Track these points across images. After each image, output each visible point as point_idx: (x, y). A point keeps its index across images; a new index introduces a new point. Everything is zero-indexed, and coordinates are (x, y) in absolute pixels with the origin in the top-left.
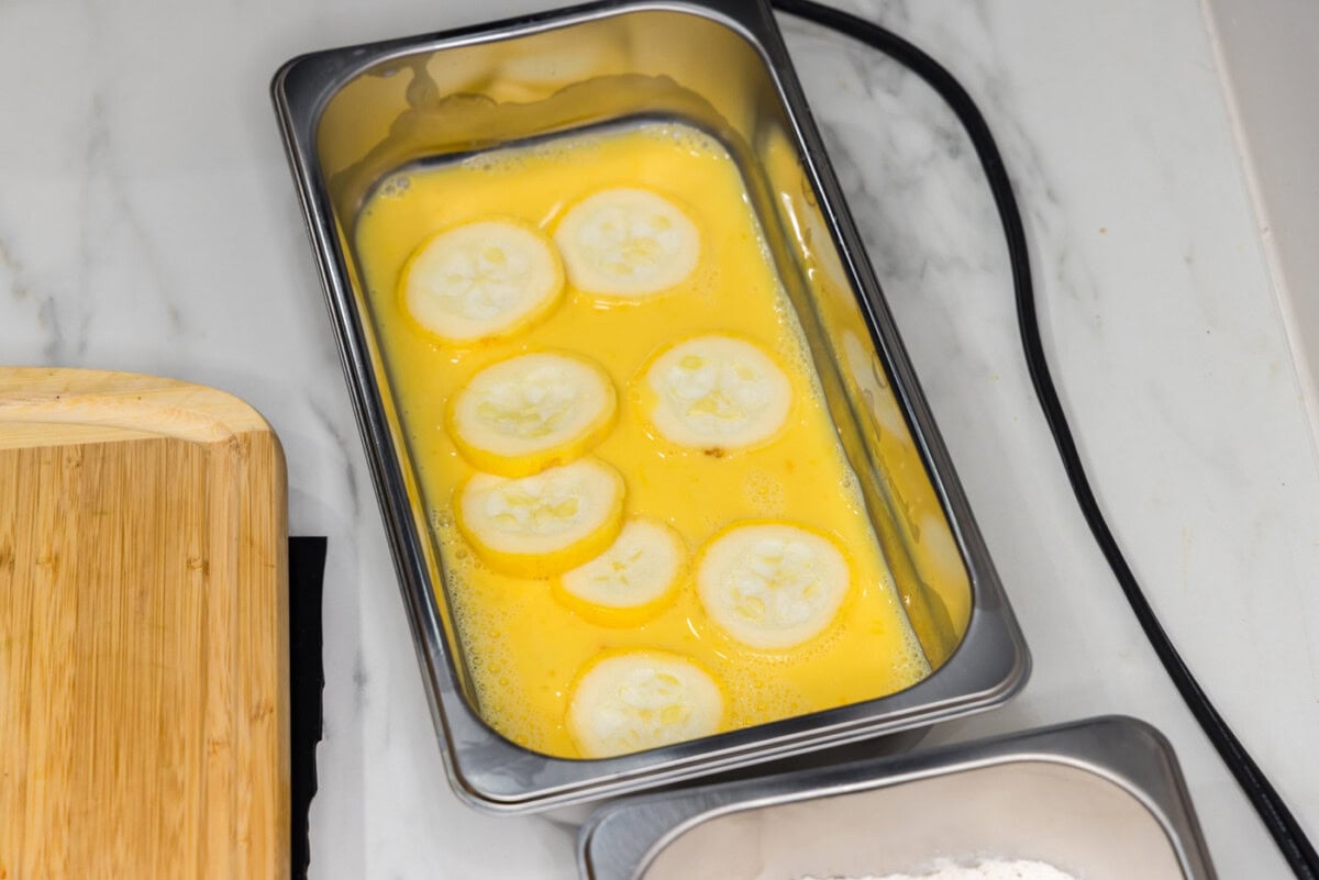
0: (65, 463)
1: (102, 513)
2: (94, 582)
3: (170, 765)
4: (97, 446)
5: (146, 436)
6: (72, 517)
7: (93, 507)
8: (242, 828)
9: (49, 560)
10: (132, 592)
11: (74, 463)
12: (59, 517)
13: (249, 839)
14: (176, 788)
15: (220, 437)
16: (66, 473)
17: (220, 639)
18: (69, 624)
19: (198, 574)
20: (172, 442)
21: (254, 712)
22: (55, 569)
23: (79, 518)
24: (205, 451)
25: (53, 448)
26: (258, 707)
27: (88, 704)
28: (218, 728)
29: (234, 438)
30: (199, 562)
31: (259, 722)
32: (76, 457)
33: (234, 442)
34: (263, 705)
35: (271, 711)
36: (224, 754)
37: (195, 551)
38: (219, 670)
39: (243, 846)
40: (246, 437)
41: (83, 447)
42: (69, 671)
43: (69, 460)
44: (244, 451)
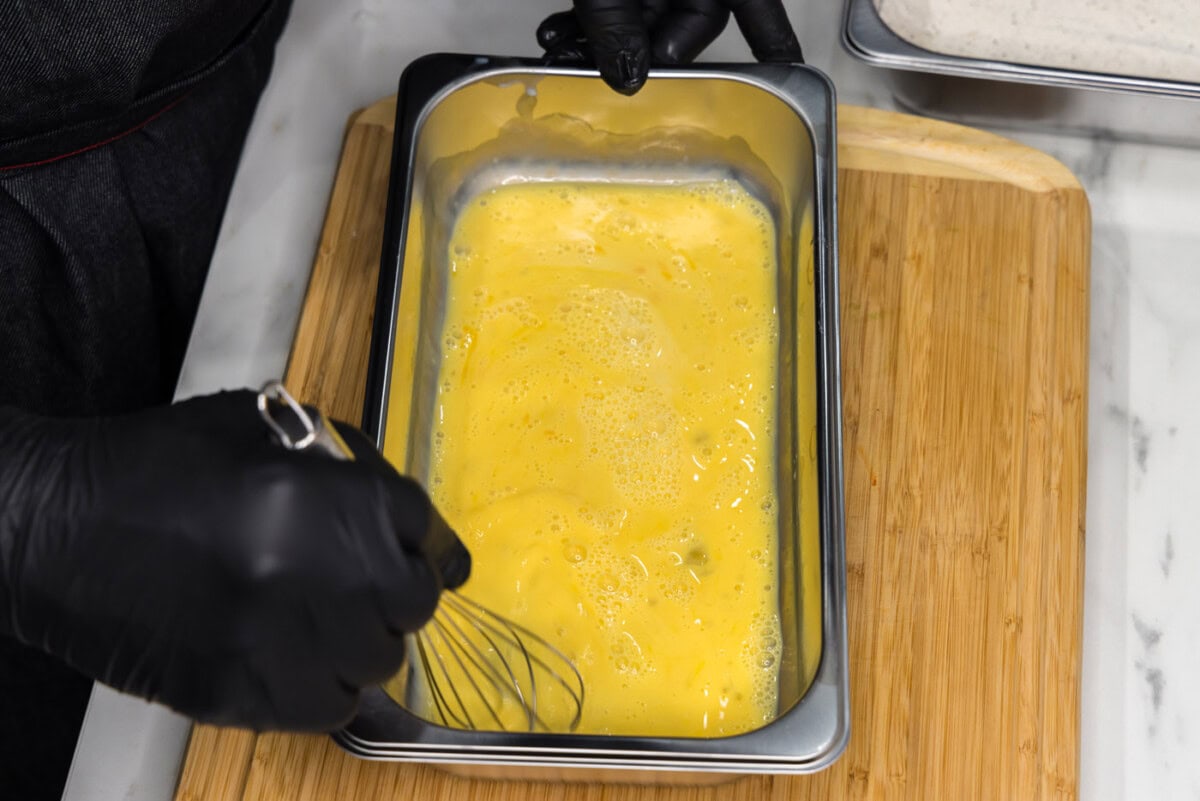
0: (927, 189)
1: (954, 230)
2: (947, 279)
3: (1001, 424)
4: (951, 181)
5: (989, 179)
6: (932, 230)
7: (947, 224)
8: (1055, 480)
9: (914, 258)
10: (976, 292)
11: (934, 190)
12: (922, 227)
13: (1060, 489)
14: (1007, 444)
15: (1043, 188)
16: (928, 197)
17: (1040, 338)
18: (927, 307)
19: (1025, 288)
20: (1008, 187)
21: (1066, 396)
22: (918, 265)
23: (937, 232)
24: (1033, 197)
25: (919, 176)
26: (1070, 391)
27: (941, 367)
28: (1037, 402)
29: (1055, 191)
30: (1026, 280)
31: (1069, 404)
32: (936, 186)
33: (1055, 195)
34: (1073, 391)
35: (1079, 397)
36: (1040, 423)
37: (1024, 269)
38: (1039, 361)
39: (1055, 493)
40: (1066, 192)
41: (941, 180)
42: (927, 343)
43: (931, 187)
44: (1063, 201)
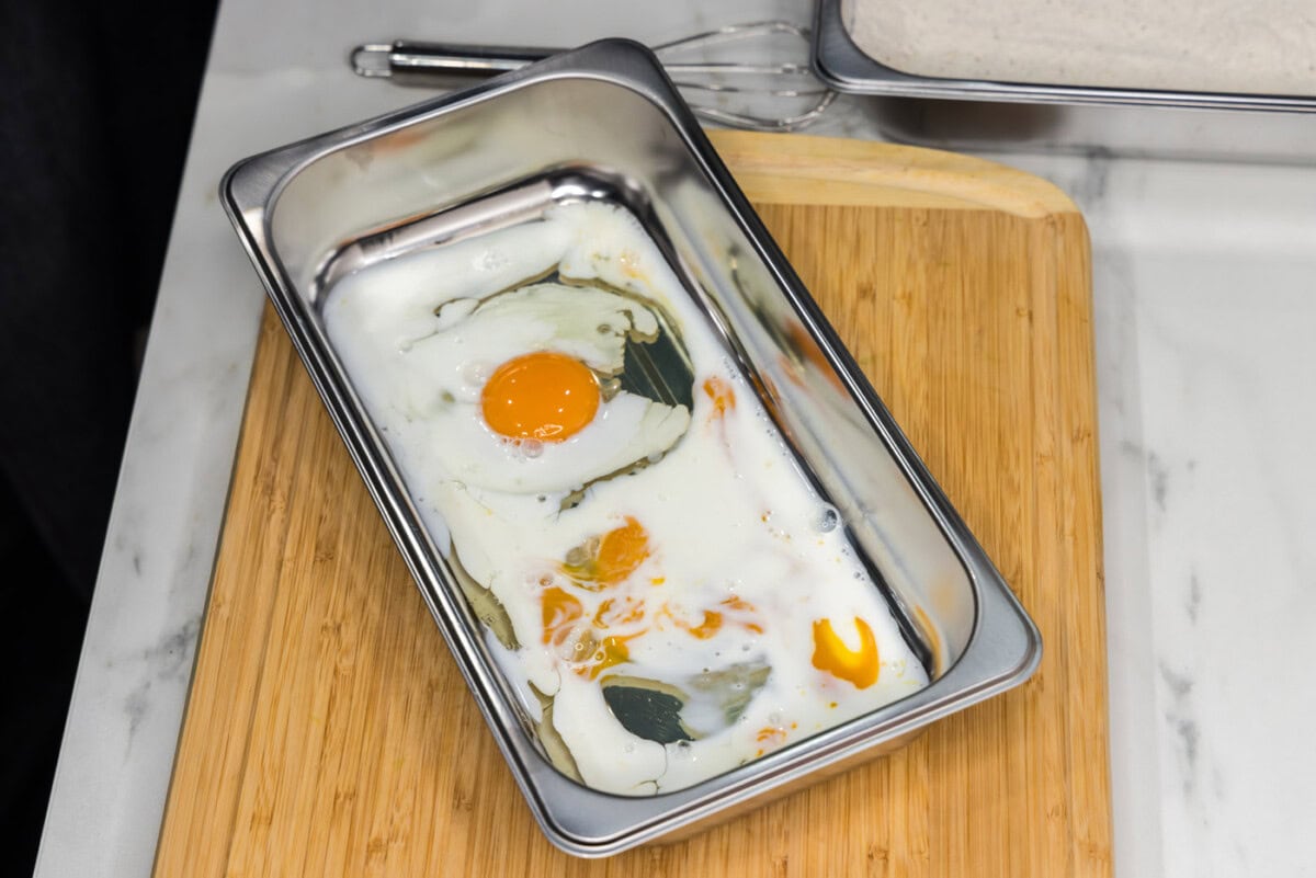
0: (913, 221)
1: (945, 264)
2: (941, 317)
3: (1007, 469)
4: (939, 211)
5: (980, 207)
6: (921, 266)
7: (938, 258)
8: (1068, 525)
9: (904, 296)
10: (972, 329)
11: (921, 223)
12: (911, 264)
13: (1074, 534)
14: (1015, 491)
15: (1037, 214)
16: (916, 231)
17: (1044, 375)
18: (921, 349)
19: (1025, 321)
20: (1000, 214)
21: (1075, 434)
22: (909, 305)
23: (927, 269)
24: (1028, 224)
25: (904, 209)
26: (1079, 431)
27: (940, 414)
28: (1045, 444)
29: (1050, 216)
30: (1026, 312)
31: (1079, 444)
32: (923, 218)
33: (1050, 220)
34: (1082, 429)
35: (1089, 435)
36: (1050, 465)
37: (1022, 302)
38: (1044, 400)
39: (1069, 539)
40: (1062, 216)
41: (928, 211)
42: (923, 387)
43: (917, 219)
44: (1059, 226)
